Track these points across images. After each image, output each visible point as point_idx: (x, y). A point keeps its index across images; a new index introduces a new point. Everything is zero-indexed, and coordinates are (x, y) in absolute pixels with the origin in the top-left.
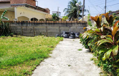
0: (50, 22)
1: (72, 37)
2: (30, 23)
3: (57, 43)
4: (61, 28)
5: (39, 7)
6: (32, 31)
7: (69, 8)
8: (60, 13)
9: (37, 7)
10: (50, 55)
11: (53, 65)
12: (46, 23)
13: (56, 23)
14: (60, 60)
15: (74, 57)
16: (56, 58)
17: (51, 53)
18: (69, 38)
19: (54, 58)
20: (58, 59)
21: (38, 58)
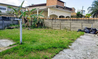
0: (74, 19)
1: (93, 33)
2: (58, 19)
3: (78, 37)
4: (83, 24)
5: (66, 7)
6: (59, 26)
7: (93, 7)
8: (84, 11)
9: (65, 7)
10: (70, 46)
11: (70, 56)
12: (70, 20)
13: (79, 20)
14: (78, 52)
15: (92, 52)
16: (74, 50)
17: (71, 45)
18: (90, 33)
19: (73, 50)
20: (76, 51)
21: (59, 48)
